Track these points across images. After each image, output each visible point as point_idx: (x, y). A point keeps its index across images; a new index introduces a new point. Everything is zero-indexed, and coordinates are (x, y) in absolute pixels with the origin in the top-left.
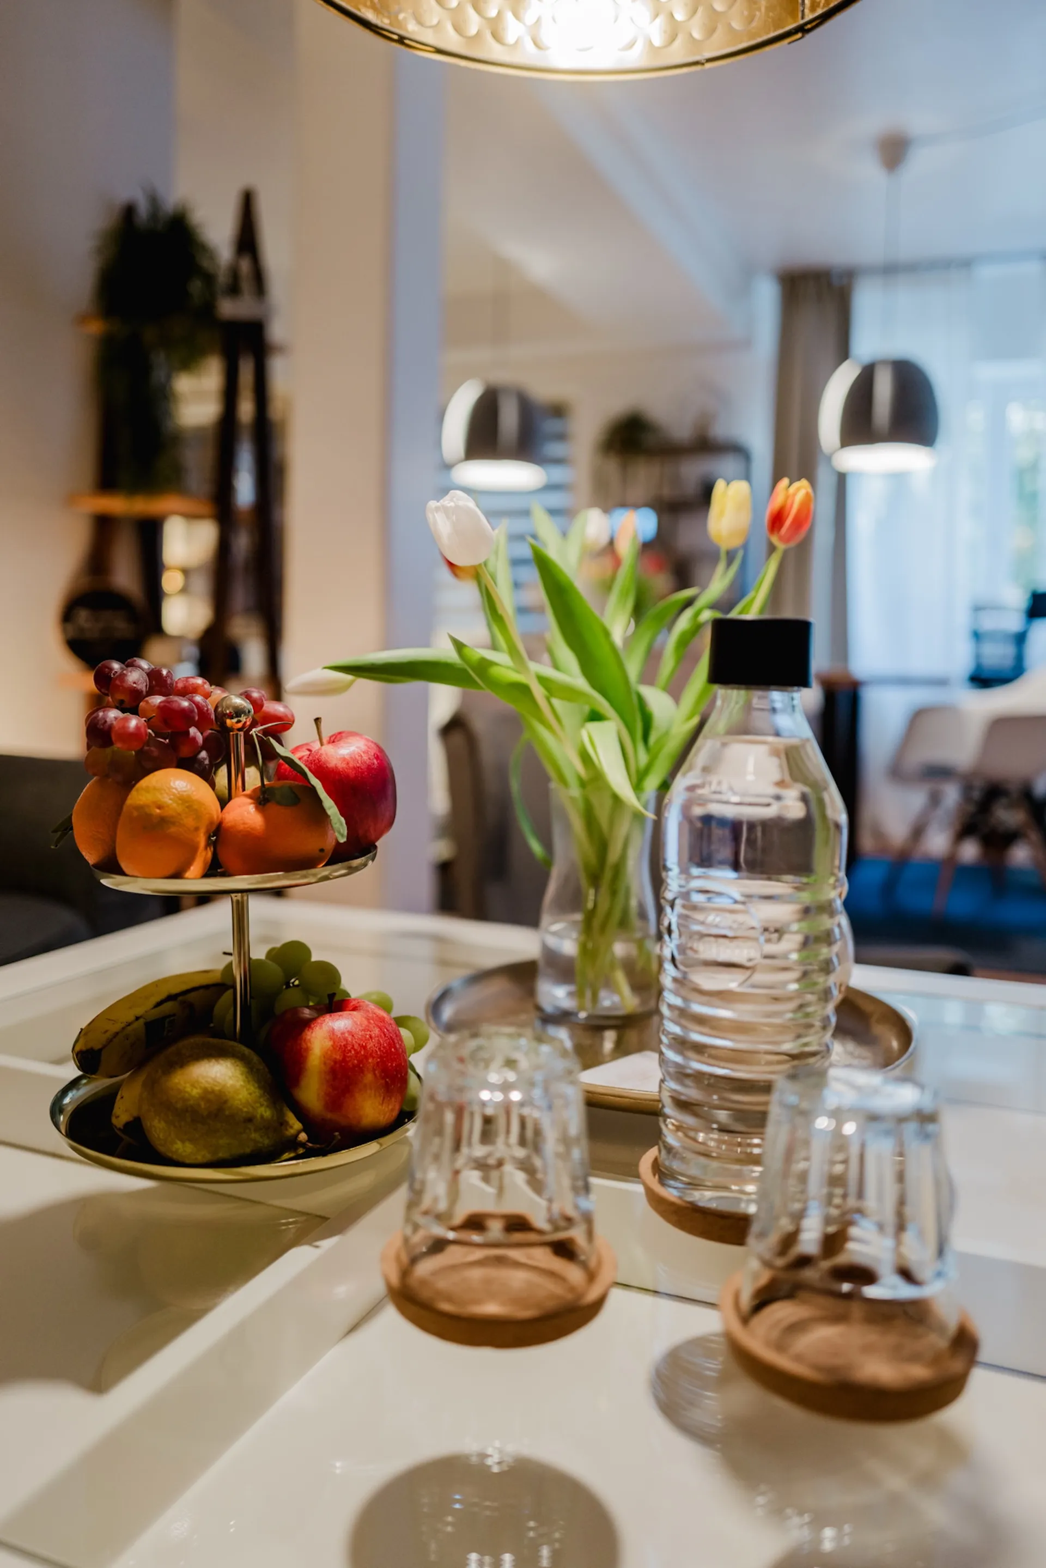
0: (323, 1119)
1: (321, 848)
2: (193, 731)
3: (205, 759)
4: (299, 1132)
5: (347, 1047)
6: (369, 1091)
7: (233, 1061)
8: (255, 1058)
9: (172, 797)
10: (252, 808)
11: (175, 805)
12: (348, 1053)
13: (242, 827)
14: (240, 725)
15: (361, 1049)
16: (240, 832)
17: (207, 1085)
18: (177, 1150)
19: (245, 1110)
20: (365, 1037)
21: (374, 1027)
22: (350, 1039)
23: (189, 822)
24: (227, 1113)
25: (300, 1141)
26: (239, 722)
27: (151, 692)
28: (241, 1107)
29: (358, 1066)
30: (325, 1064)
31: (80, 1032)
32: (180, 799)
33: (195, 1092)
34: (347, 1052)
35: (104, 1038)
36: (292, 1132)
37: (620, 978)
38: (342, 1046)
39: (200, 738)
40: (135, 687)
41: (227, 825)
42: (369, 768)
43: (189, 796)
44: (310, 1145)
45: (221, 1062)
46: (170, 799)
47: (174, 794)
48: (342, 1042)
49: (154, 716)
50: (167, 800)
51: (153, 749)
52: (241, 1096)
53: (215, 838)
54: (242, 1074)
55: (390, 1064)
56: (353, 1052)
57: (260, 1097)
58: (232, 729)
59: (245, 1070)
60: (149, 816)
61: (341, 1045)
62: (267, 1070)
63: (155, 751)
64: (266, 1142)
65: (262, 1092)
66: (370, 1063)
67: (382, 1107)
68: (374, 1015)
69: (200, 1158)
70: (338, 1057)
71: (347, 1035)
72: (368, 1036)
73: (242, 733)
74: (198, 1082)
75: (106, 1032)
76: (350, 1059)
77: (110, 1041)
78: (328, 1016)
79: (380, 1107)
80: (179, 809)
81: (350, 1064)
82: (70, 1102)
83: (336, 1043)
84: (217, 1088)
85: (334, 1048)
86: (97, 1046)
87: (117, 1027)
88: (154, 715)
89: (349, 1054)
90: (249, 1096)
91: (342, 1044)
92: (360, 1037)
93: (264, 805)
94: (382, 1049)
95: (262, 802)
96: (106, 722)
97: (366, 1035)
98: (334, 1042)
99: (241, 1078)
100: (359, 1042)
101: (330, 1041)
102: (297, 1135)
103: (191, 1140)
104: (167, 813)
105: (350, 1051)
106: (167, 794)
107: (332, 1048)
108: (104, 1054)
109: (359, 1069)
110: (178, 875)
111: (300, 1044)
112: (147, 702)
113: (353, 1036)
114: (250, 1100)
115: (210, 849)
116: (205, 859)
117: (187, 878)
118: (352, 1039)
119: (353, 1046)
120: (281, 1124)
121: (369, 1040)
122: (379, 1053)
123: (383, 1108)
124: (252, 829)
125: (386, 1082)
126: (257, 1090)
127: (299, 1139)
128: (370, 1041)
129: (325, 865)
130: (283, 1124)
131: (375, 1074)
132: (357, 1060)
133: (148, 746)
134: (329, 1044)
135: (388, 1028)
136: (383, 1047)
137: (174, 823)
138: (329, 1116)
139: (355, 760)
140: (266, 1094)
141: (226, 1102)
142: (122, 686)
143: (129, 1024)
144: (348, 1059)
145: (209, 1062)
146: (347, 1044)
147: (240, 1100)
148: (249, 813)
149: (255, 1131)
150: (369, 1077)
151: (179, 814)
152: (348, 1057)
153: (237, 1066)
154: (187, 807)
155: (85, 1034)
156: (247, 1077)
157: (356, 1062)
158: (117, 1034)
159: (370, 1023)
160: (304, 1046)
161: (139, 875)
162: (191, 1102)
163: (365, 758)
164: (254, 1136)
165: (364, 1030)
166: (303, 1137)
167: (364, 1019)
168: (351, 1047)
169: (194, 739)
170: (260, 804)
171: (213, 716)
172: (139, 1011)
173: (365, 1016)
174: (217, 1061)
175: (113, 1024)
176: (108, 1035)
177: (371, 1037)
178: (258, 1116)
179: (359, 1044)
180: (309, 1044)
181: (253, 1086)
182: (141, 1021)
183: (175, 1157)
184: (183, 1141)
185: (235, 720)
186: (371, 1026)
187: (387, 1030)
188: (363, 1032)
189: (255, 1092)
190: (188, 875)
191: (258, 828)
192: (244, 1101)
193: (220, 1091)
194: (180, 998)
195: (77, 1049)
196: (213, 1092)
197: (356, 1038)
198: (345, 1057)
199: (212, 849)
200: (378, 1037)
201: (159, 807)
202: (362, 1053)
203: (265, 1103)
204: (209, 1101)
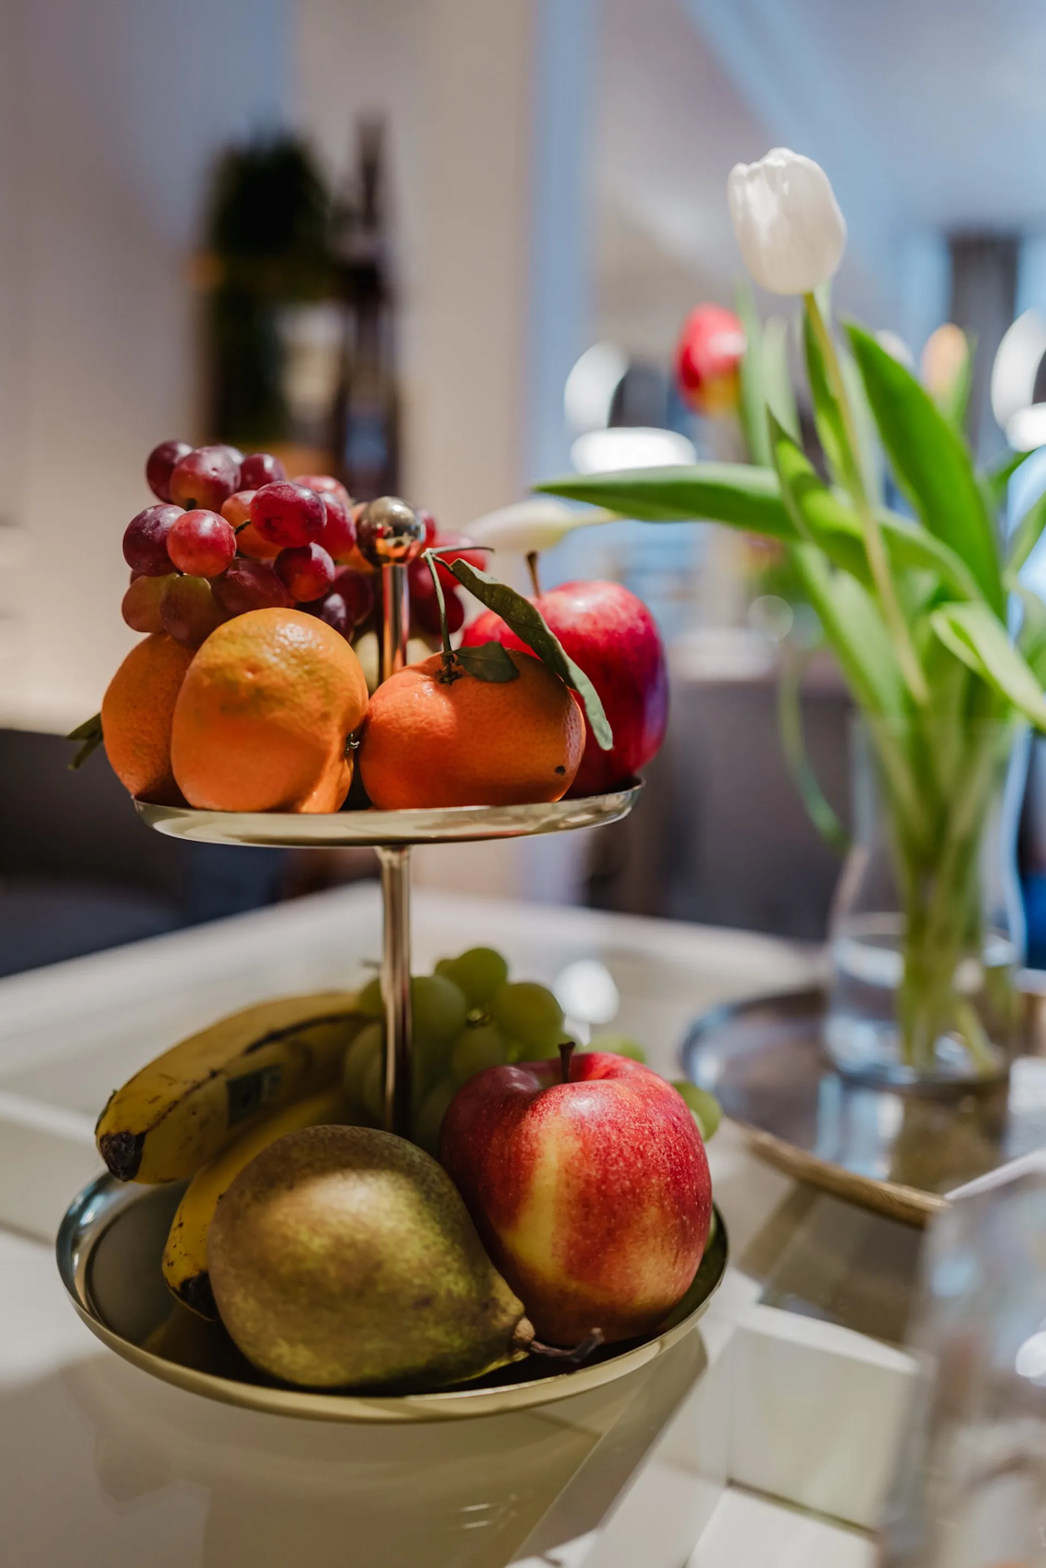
0: (561, 1292)
1: (557, 766)
2: (317, 551)
3: (338, 608)
4: (518, 1319)
5: (609, 1154)
6: (652, 1242)
7: (393, 1178)
8: (434, 1169)
9: (278, 651)
10: (427, 687)
11: (283, 666)
12: (612, 1165)
13: (409, 721)
14: (400, 552)
15: (636, 1157)
16: (405, 729)
17: (342, 1231)
18: (280, 1357)
19: (417, 1281)
20: (643, 1134)
21: (656, 1113)
22: (614, 1138)
23: (311, 701)
24: (381, 1288)
25: (521, 1339)
26: (399, 544)
27: (244, 487)
28: (408, 1275)
29: (632, 1190)
30: (568, 1185)
31: (111, 1098)
32: (294, 656)
33: (318, 1244)
34: (610, 1162)
35: (151, 1111)
36: (505, 1320)
37: (968, 1020)
38: (602, 1150)
39: (331, 569)
40: (215, 477)
41: (381, 718)
42: (631, 632)
43: (310, 652)
44: (542, 1347)
45: (370, 1179)
46: (275, 655)
47: (282, 647)
48: (601, 1144)
49: (248, 523)
50: (269, 657)
51: (243, 573)
52: (408, 1254)
53: (358, 743)
54: (410, 1206)
55: (688, 1187)
56: (622, 1164)
57: (446, 1252)
58: (387, 559)
59: (415, 1196)
60: (231, 687)
61: (598, 1150)
62: (455, 1193)
63: (248, 579)
64: (457, 1342)
65: (448, 1243)
66: (653, 1185)
67: (674, 1269)
68: (652, 1089)
69: (327, 1373)
70: (594, 1172)
71: (608, 1129)
72: (646, 1132)
73: (404, 566)
74: (322, 1222)
75: (156, 1099)
76: (616, 1177)
77: (162, 1117)
78: (567, 1088)
79: (670, 1269)
80: (293, 675)
81: (617, 1187)
82: (92, 1223)
83: (589, 1144)
84: (361, 1237)
85: (586, 1156)
86: (137, 1129)
87: (176, 1091)
88: (248, 520)
89: (615, 1168)
90: (424, 1252)
91: (601, 1147)
92: (633, 1132)
93: (451, 682)
94: (673, 1156)
95: (446, 679)
96: (158, 524)
97: (644, 1128)
98: (585, 1144)
99: (409, 1213)
100: (631, 1143)
101: (577, 1140)
102: (513, 1328)
103: (309, 1342)
104: (266, 680)
105: (616, 1162)
106: (269, 645)
107: (580, 1154)
108: (148, 1146)
109: (634, 1197)
110: (287, 806)
111: (518, 1144)
112: (236, 500)
113: (619, 1130)
114: (427, 1261)
115: (349, 765)
116: (339, 782)
117: (307, 813)
118: (619, 1138)
119: (621, 1151)
120: (485, 1306)
121: (650, 1140)
122: (668, 1165)
123: (676, 1271)
124: (430, 724)
125: (683, 1224)
126: (440, 1239)
127: (519, 1335)
128: (652, 1141)
129: (562, 799)
130: (488, 1304)
131: (662, 1207)
132: (630, 1180)
133: (236, 569)
134: (574, 1146)
135: (680, 1115)
136: (675, 1154)
137: (281, 702)
138: (573, 1285)
139: (606, 618)
140: (457, 1246)
141: (378, 1266)
142: (193, 474)
143: (198, 1086)
144: (612, 1178)
145: (346, 1178)
146: (609, 1147)
147: (407, 1261)
148: (421, 694)
149: (437, 1323)
150: (652, 1214)
151: (293, 685)
152: (614, 1173)
153: (401, 1188)
154: (309, 673)
155: (119, 1102)
156: (419, 1213)
157: (627, 1183)
158: (176, 1103)
159: (647, 1104)
160: (525, 1147)
161: (214, 806)
162: (310, 1265)
163: (624, 615)
164: (435, 1333)
165: (636, 1120)
166: (526, 1328)
167: (635, 1097)
168: (618, 1152)
169: (319, 564)
170: (442, 681)
171: (353, 531)
172: (217, 1061)
173: (637, 1090)
174: (361, 1177)
175: (170, 1085)
176: (158, 1107)
177: (652, 1133)
178: (442, 1293)
179: (632, 1148)
180: (535, 1145)
181: (432, 1229)
182: (221, 1081)
183: (275, 1369)
184: (292, 1342)
185: (391, 542)
186: (651, 1111)
187: (678, 1118)
188: (637, 1124)
189: (435, 1243)
190: (305, 808)
191: (441, 721)
192: (415, 1263)
193: (367, 1242)
194: (291, 1038)
195: (103, 1130)
196: (353, 1244)
197: (627, 1134)
198: (606, 1172)
199: (352, 765)
200: (664, 1132)
201: (254, 669)
202: (639, 1165)
203: (456, 1265)
204: (344, 1263)
